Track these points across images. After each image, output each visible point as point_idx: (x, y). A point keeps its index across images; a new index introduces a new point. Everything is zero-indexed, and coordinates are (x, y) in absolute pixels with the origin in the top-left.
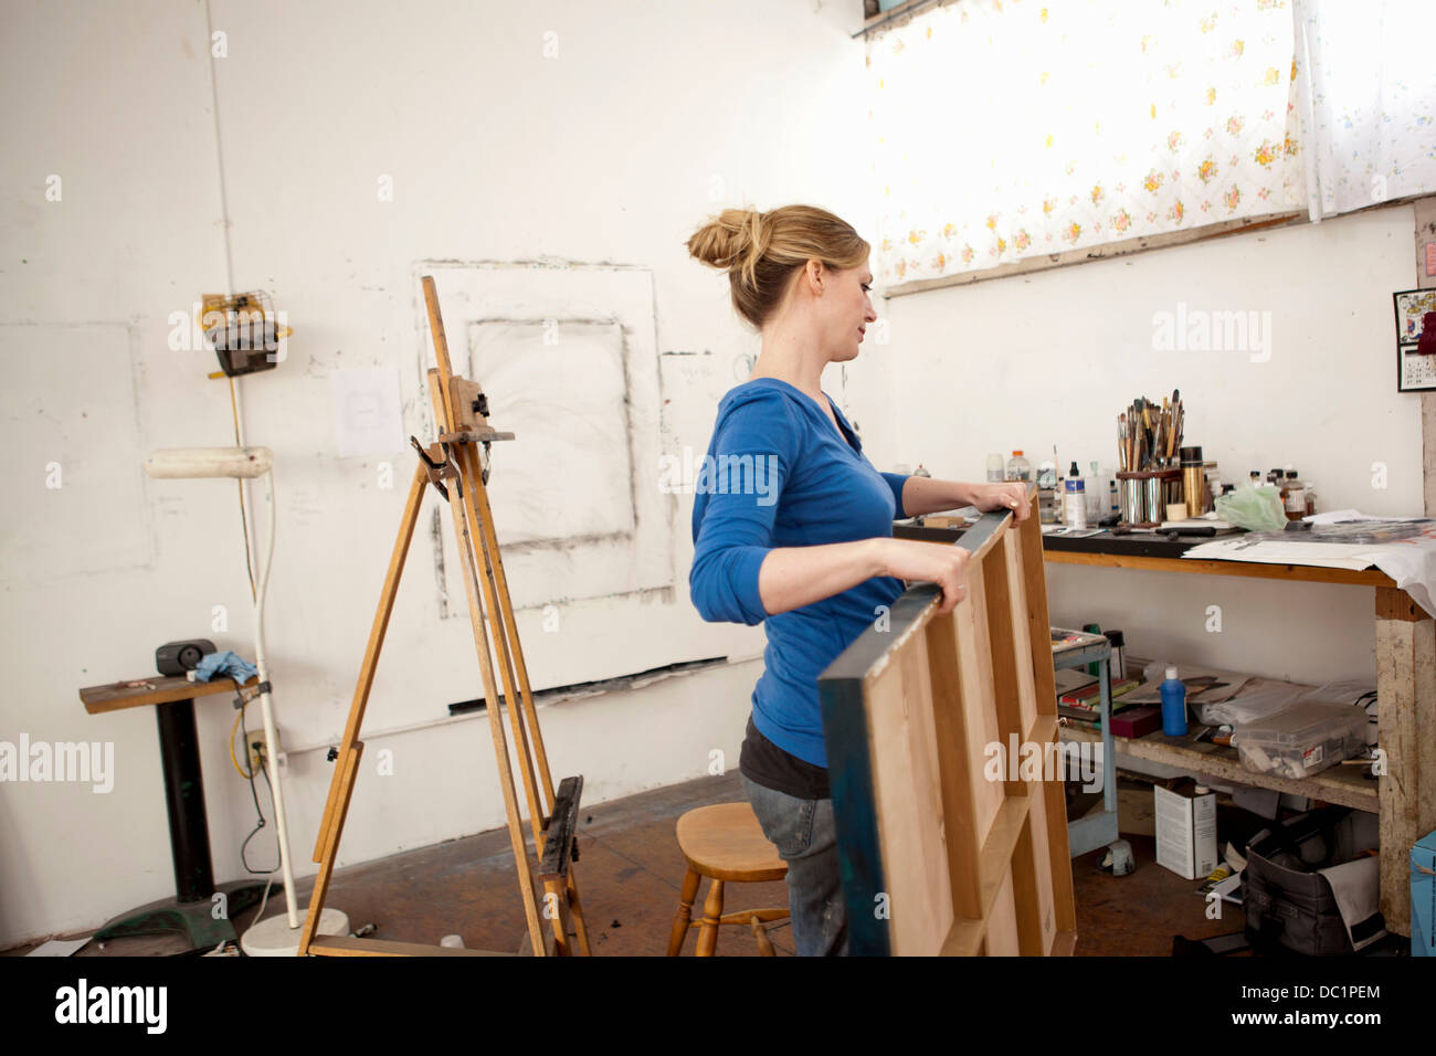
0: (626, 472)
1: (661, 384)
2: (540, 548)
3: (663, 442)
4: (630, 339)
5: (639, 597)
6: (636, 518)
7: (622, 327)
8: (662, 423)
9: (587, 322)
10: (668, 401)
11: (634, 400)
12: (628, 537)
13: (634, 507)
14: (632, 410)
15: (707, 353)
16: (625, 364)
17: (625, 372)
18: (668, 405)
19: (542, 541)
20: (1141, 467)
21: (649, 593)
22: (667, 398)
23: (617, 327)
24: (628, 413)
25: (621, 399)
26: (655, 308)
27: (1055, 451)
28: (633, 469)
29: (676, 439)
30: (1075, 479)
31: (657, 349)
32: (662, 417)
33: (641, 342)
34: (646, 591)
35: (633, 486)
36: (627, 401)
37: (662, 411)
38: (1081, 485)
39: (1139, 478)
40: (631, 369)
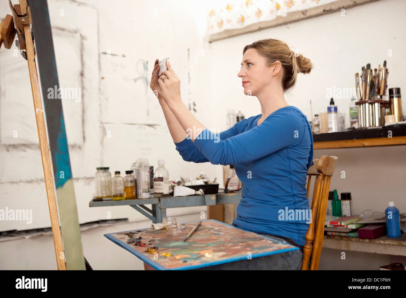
0: (80, 113)
1: (100, 69)
2: (32, 149)
3: (100, 99)
4: (85, 42)
5: (83, 181)
6: (84, 138)
7: (81, 35)
8: (99, 89)
9: (63, 30)
10: (103, 78)
11: (86, 74)
12: (80, 148)
13: (84, 132)
14: (84, 80)
15: (124, 56)
16: (82, 55)
17: (82, 59)
18: (103, 80)
19: (33, 144)
20: (370, 99)
21: (89, 180)
22: (102, 76)
23: (78, 35)
24: (82, 81)
25: (79, 74)
26: (98, 29)
27: (311, 103)
28: (84, 111)
29: (106, 99)
30: (332, 106)
31: (99, 50)
32: (100, 86)
33: (91, 44)
34: (88, 178)
35: (83, 121)
36: (82, 75)
37: (100, 83)
38: (336, 109)
39: (370, 103)
40: (85, 58)
